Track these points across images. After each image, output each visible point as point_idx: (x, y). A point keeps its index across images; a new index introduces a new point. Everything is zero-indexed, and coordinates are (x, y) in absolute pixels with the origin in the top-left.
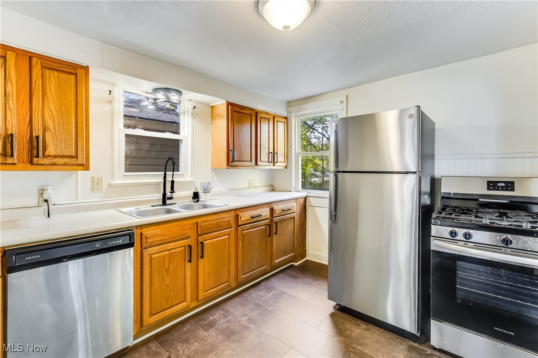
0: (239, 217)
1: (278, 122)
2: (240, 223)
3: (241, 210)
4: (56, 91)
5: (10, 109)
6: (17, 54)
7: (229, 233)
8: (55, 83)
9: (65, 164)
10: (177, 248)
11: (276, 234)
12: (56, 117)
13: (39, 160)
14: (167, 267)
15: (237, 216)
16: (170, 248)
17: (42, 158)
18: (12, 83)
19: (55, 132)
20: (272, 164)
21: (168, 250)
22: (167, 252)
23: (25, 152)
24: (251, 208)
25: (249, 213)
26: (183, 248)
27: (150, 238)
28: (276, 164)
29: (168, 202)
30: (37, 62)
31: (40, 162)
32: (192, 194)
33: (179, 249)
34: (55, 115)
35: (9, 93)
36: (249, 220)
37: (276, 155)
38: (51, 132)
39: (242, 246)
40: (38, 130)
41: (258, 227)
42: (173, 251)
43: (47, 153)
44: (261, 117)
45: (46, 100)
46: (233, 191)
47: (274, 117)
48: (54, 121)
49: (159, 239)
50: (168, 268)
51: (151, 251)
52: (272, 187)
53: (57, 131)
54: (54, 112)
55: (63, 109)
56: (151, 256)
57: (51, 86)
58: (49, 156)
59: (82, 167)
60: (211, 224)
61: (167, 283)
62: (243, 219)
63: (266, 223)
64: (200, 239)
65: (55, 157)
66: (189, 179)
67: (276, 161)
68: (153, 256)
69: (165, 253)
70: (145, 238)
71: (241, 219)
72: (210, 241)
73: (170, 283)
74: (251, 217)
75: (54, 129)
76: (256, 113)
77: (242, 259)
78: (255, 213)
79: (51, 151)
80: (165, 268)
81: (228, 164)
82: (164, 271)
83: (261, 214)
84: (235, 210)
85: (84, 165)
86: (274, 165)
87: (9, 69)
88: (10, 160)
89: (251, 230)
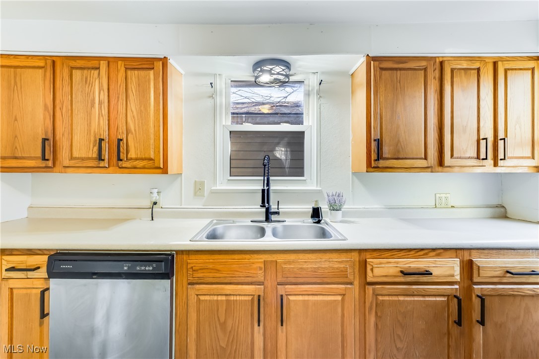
0: (369, 268)
1: (509, 73)
2: (369, 279)
3: (375, 254)
4: (136, 91)
5: (102, 116)
6: (109, 62)
7: (344, 292)
8: (136, 83)
9: (144, 168)
10: (240, 295)
11: (482, 322)
12: (136, 118)
13: (122, 164)
14: (222, 320)
15: (364, 265)
16: (228, 293)
17: (125, 161)
18: (103, 91)
19: (136, 134)
20: (490, 161)
21: (226, 295)
22: (224, 298)
23: (115, 156)
24: (402, 253)
25: (397, 263)
26: (250, 298)
27: (197, 270)
28: (500, 163)
29: (273, 218)
30: (121, 66)
31: (124, 166)
32: (311, 210)
33: (243, 298)
34: (136, 116)
35: (102, 101)
36: (395, 276)
37: (501, 143)
38: (132, 134)
39: (376, 325)
40: (122, 133)
41: (423, 296)
42: (232, 298)
43: (129, 156)
44: (452, 70)
45: (128, 102)
46: (395, 211)
47: (495, 64)
48: (135, 122)
49: (211, 275)
50: (225, 322)
51: (198, 290)
52: (502, 210)
53: (137, 133)
54: (135, 113)
55: (142, 108)
56: (199, 296)
57: (133, 87)
58: (131, 159)
59: (160, 171)
60: (301, 268)
61: (223, 345)
62: (377, 272)
63: (448, 293)
64: (282, 290)
65: (136, 159)
66: (313, 187)
67: (501, 156)
68: (202, 298)
69: (220, 298)
70: (191, 270)
71: (372, 270)
72: (300, 298)
73: (227, 345)
74: (402, 272)
75: (135, 130)
76: (442, 63)
77: (377, 350)
78: (412, 265)
79: (132, 154)
80: (219, 320)
81: (369, 165)
82: (218, 326)
83: (431, 270)
84: (361, 251)
85: (160, 168)
86: (496, 165)
87: (102, 77)
88: (102, 164)
89: (401, 298)
